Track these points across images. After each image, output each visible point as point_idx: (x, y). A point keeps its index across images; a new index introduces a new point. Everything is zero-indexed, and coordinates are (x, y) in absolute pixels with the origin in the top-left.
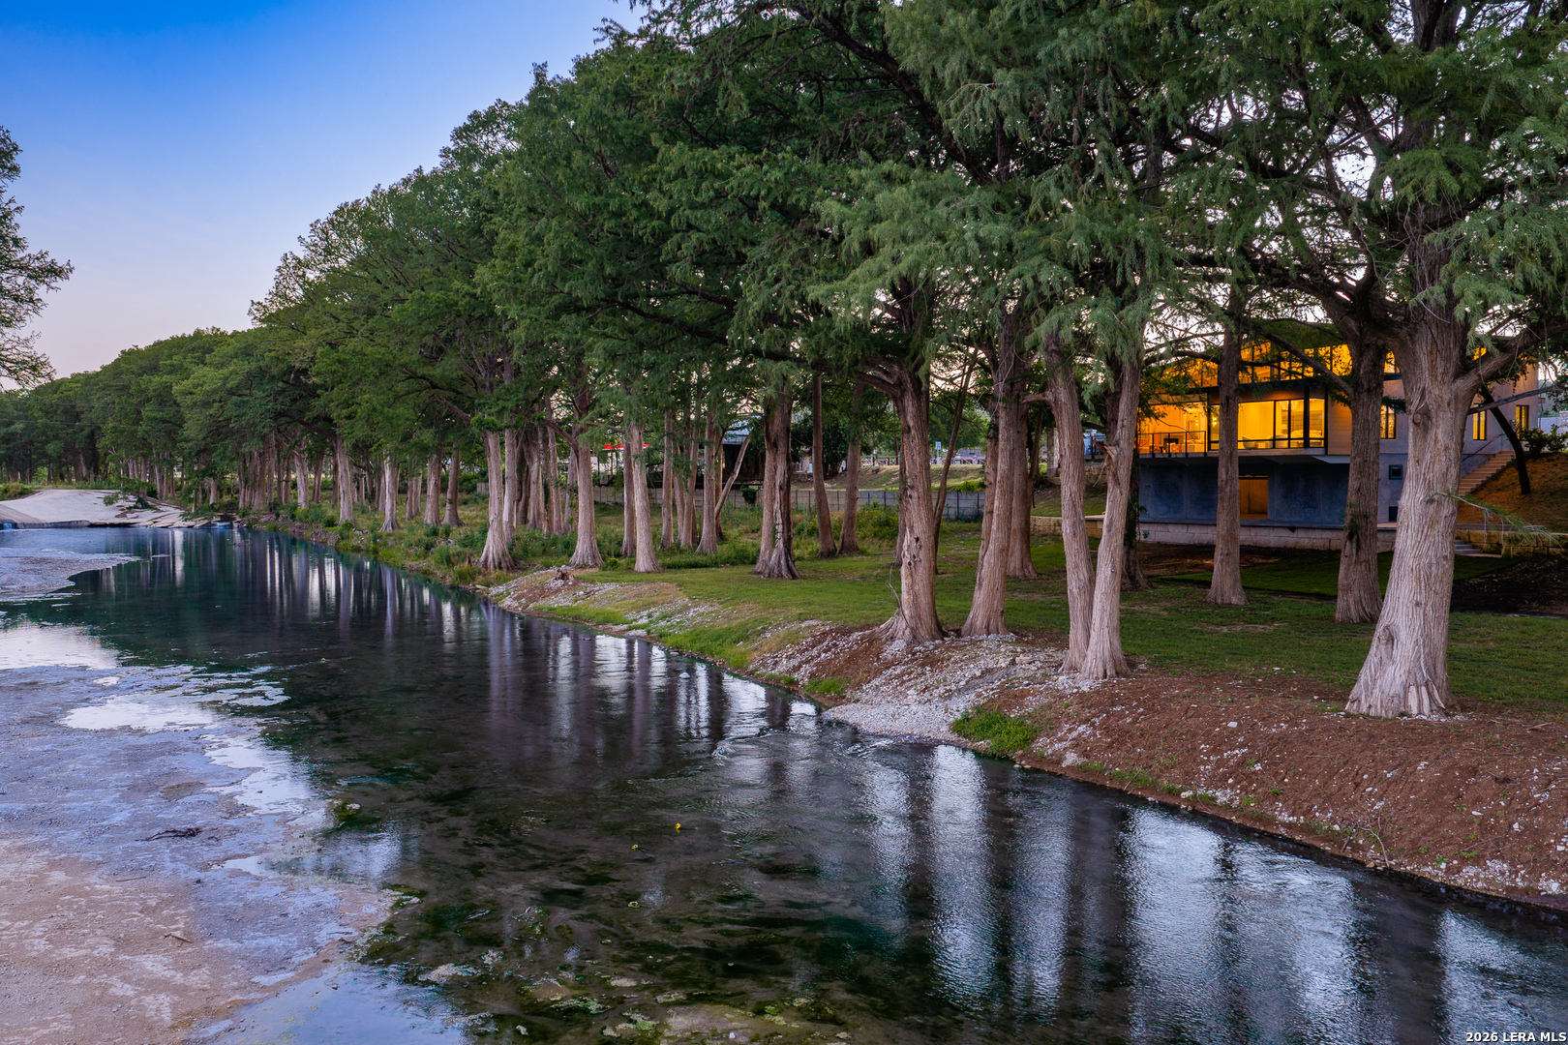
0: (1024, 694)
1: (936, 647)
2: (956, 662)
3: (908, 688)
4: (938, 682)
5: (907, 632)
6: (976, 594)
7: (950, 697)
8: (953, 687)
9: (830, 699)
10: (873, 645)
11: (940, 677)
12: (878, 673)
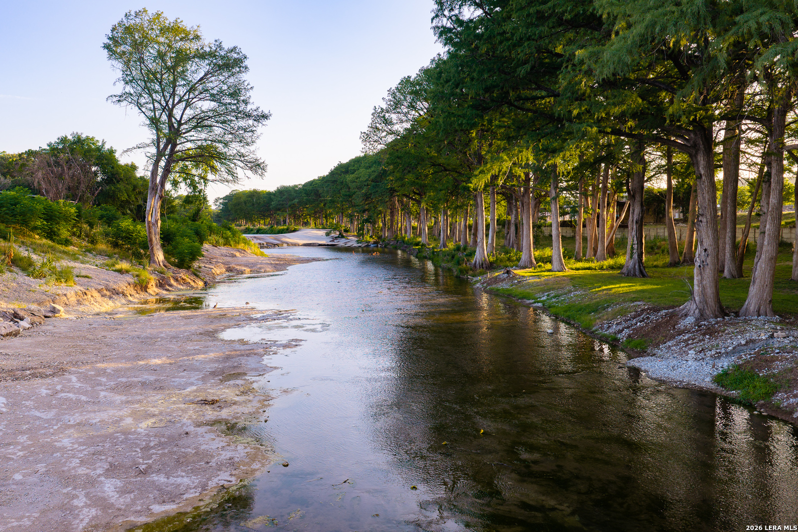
0: (773, 360)
1: (717, 323)
2: (729, 334)
3: (690, 349)
4: (713, 346)
5: (697, 311)
6: (751, 288)
7: (719, 357)
8: (723, 351)
9: (636, 352)
10: (673, 318)
11: (715, 343)
12: (672, 337)
